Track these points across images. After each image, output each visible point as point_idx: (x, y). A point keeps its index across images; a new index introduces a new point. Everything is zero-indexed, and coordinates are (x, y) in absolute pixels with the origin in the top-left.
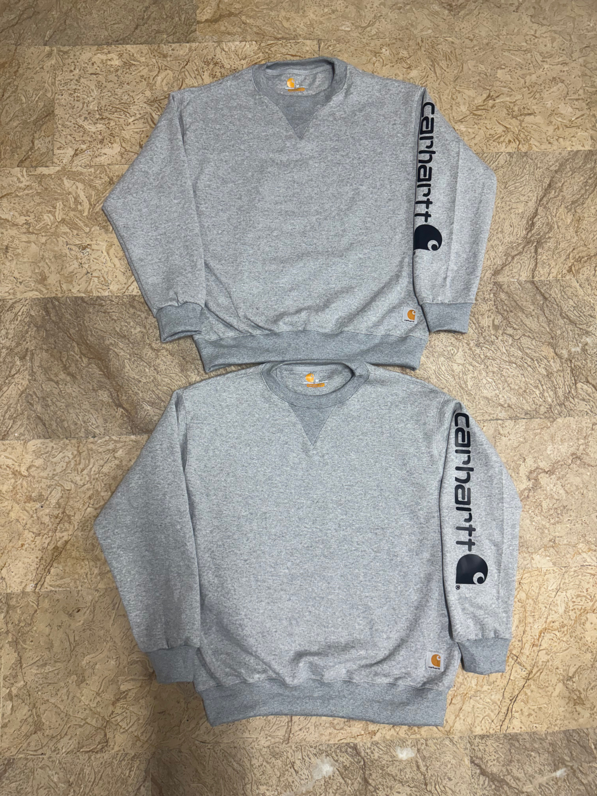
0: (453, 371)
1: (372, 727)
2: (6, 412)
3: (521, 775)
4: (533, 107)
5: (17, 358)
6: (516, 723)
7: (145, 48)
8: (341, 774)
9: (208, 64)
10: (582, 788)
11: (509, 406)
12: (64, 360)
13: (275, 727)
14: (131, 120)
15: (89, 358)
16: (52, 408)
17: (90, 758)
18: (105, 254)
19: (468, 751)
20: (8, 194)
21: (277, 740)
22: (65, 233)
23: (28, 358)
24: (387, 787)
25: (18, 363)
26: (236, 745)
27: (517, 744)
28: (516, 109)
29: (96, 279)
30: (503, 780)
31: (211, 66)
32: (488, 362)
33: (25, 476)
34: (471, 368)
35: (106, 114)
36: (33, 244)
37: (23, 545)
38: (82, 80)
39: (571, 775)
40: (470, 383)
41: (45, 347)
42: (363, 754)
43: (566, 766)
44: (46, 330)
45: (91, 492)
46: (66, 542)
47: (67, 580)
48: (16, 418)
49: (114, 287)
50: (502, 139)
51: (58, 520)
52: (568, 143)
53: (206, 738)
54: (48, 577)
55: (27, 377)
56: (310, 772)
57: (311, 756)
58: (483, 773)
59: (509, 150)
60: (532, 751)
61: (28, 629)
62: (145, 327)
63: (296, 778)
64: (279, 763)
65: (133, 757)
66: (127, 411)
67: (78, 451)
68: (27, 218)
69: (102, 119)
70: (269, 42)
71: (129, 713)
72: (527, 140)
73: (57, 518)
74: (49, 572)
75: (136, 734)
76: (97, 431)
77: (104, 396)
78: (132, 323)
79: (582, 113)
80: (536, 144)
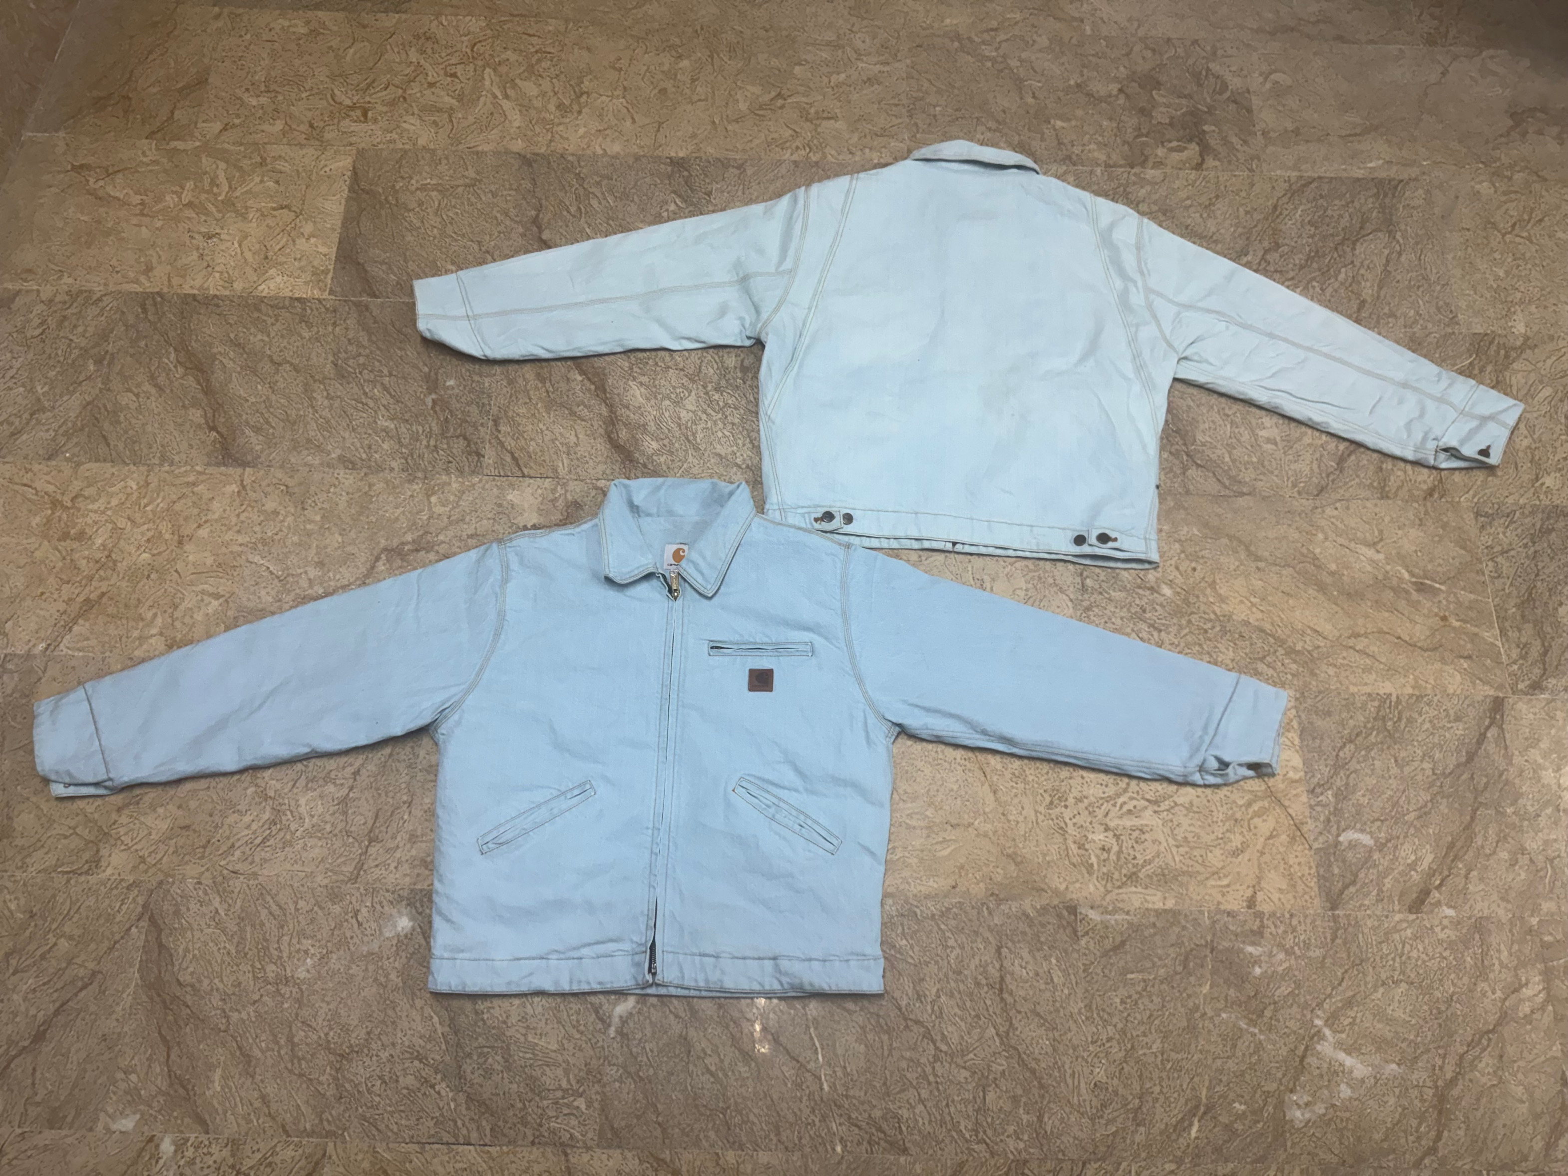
0: (679, 418)
2: (60, 427)
5: (91, 361)
7: (341, 15)
8: (424, 933)
9: (419, 38)
11: (748, 467)
12: (153, 368)
13: (340, 860)
14: (304, 95)
15: (187, 368)
16: (123, 425)
17: (68, 881)
18: (236, 245)
20: (126, 169)
21: (342, 877)
22: (189, 218)
23: (105, 362)
25: (92, 367)
26: (280, 879)
28: (812, 111)
29: (217, 275)
31: (422, 40)
32: (728, 411)
33: (67, 507)
34: (704, 417)
35: (272, 87)
36: (144, 228)
37: (42, 594)
38: (252, 47)
40: (700, 436)
41: (131, 351)
44: (138, 331)
45: (150, 534)
46: (103, 594)
47: (93, 642)
48: (72, 434)
49: (238, 286)
50: (788, 144)
51: (98, 565)
52: (875, 154)
53: (239, 867)
54: (68, 637)
55: (100, 385)
56: (380, 926)
57: (385, 903)
59: (795, 157)
61: (24, 701)
62: (269, 336)
63: (358, 932)
64: (337, 909)
65: (131, 885)
66: (222, 436)
67: (146, 481)
68: (144, 197)
69: (269, 91)
70: (503, 19)
71: (138, 825)
72: (820, 147)
73: (97, 562)
74: (70, 630)
75: (141, 854)
76: (177, 458)
77: (196, 415)
78: (252, 330)
79: (900, 121)
80: (833, 152)
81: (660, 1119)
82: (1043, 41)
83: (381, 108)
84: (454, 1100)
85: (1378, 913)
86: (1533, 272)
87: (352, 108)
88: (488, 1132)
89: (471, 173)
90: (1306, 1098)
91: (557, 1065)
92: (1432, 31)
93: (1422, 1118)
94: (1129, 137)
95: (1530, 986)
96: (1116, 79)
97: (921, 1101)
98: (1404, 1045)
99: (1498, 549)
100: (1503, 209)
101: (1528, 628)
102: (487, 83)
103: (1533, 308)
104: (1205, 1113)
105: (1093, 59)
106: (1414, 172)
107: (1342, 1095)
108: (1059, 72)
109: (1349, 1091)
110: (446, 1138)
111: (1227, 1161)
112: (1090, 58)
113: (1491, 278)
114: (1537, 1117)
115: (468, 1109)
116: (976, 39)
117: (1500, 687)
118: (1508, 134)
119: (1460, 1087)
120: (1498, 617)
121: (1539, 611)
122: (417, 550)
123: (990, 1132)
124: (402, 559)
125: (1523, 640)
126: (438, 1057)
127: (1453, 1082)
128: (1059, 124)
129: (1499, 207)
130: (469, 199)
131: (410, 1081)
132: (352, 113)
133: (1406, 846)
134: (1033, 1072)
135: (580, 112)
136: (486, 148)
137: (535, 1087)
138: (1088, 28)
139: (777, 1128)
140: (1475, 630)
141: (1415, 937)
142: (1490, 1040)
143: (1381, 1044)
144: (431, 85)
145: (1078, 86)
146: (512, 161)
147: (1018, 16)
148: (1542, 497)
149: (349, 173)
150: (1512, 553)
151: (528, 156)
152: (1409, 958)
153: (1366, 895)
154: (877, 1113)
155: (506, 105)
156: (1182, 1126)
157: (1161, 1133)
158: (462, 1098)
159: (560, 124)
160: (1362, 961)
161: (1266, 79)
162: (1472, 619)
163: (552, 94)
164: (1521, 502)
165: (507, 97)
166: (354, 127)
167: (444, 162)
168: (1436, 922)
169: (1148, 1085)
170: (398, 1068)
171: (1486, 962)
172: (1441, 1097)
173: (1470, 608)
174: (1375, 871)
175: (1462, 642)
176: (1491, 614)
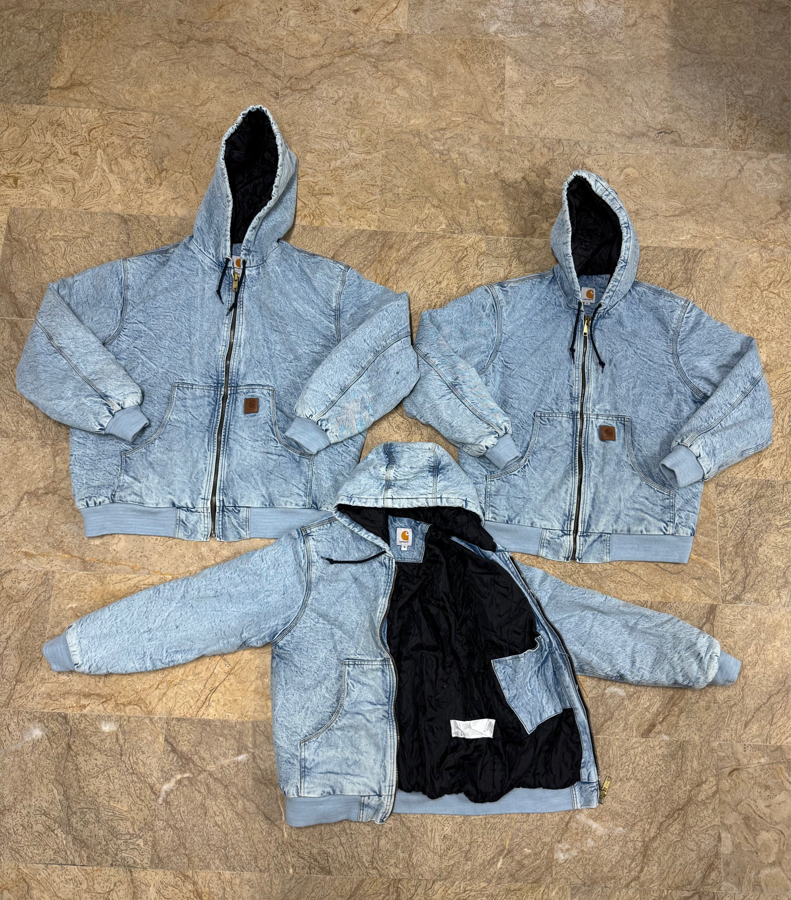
1: (83, 702)
3: (207, 756)
4: (334, 188)
6: (211, 710)
8: (49, 739)
9: (53, 124)
10: (259, 772)
19: (164, 731)
24: (87, 753)
27: (208, 729)
28: (317, 188)
30: (190, 759)
31: (55, 126)
39: (251, 760)
42: (71, 723)
43: (248, 752)
52: (357, 222)
56: (22, 734)
57: (25, 720)
58: (174, 750)
60: (221, 736)
63: (9, 738)
70: (110, 111)
72: (321, 215)
79: (375, 197)
80: (329, 220)
81: (187, 852)
82: (476, 139)
83: (26, 177)
84: (66, 839)
85: (623, 737)
86: (778, 318)
87: (7, 177)
88: (85, 858)
89: (87, 228)
90: (567, 847)
91: (127, 819)
92: (737, 138)
93: (633, 860)
94: (525, 214)
95: (707, 783)
96: (522, 170)
97: (341, 844)
98: (628, 817)
99: (727, 508)
100: (765, 273)
101: (739, 561)
102: (99, 160)
103: (773, 344)
104: (507, 854)
105: (508, 154)
106: (712, 243)
107: (588, 845)
108: (484, 163)
109: (593, 843)
110: (61, 861)
111: (517, 881)
112: (506, 153)
113: (750, 322)
114: (701, 860)
115: (74, 844)
116: (431, 136)
117: (715, 598)
118: (776, 217)
119: (658, 841)
120: (720, 553)
121: (747, 550)
122: (47, 493)
123: (380, 863)
124: (38, 499)
125: (734, 568)
126: (56, 814)
127: (654, 839)
128: (480, 203)
129: (762, 271)
130: (85, 247)
131: (39, 828)
132: (7, 181)
133: (644, 697)
134: (408, 828)
135: (160, 184)
136: (96, 209)
137: (114, 833)
138: (506, 130)
139: (256, 858)
140: (706, 561)
141: (643, 752)
142: (679, 814)
143: (615, 815)
144: (61, 161)
145: (496, 174)
146: (114, 220)
147: (460, 119)
148: (760, 474)
149: (5, 226)
150: (736, 511)
151: (125, 216)
152: (638, 765)
153: (617, 727)
154: (315, 851)
155: (112, 177)
156: (492, 862)
157: (480, 865)
158: (70, 838)
159: (147, 193)
160: (610, 766)
161: (622, 171)
162: (704, 554)
163: (142, 170)
164: (746, 477)
165: (112, 171)
166: (9, 192)
167: (69, 219)
168: (657, 743)
169: (475, 837)
170: (32, 820)
171: (683, 769)
172: (646, 847)
173: (704, 547)
174: (624, 712)
175: (696, 569)
176: (716, 551)
